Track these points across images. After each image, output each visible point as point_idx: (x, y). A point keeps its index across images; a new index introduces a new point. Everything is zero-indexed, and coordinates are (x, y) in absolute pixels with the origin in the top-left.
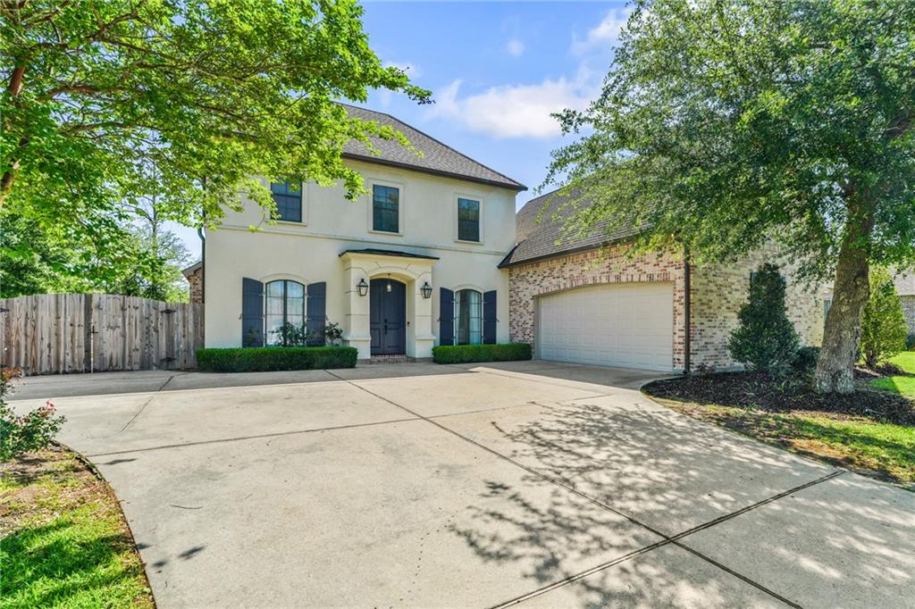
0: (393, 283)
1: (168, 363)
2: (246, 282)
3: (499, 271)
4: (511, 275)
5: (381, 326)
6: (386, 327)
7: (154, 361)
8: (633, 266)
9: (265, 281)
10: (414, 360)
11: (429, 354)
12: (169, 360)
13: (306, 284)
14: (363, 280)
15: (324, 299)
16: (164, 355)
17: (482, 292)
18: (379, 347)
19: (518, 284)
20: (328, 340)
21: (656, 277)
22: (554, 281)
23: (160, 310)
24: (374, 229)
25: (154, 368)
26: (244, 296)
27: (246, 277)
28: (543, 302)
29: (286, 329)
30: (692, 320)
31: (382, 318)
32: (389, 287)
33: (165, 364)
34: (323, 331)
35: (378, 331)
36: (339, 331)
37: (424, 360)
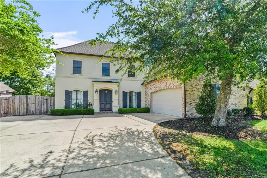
0: (107, 90)
1: (46, 113)
2: (66, 91)
3: (141, 86)
4: (145, 87)
6: (106, 103)
7: (43, 113)
8: (172, 83)
9: (71, 91)
10: (113, 112)
12: (47, 112)
13: (83, 91)
14: (97, 90)
15: (88, 95)
16: (45, 111)
17: (136, 92)
19: (147, 89)
20: (88, 107)
21: (177, 87)
22: (154, 88)
23: (45, 99)
24: (102, 75)
25: (43, 114)
26: (65, 95)
29: (77, 104)
30: (186, 100)
31: (105, 101)
32: (106, 92)
33: (45, 113)
34: (87, 104)
35: (104, 104)
36: (92, 104)
37: (116, 112)
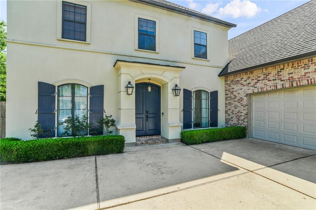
0: (152, 85)
2: (41, 85)
3: (219, 78)
4: (226, 81)
5: (144, 116)
6: (147, 116)
9: (56, 85)
10: (167, 141)
11: (178, 136)
13: (89, 86)
14: (129, 83)
15: (103, 97)
17: (209, 92)
18: (143, 130)
19: (232, 86)
20: (105, 128)
22: (270, 83)
24: (139, 48)
26: (39, 95)
27: (40, 81)
28: (254, 98)
29: (72, 120)
31: (144, 109)
32: (149, 89)
34: (101, 121)
35: (142, 119)
36: (113, 121)
37: (174, 140)
